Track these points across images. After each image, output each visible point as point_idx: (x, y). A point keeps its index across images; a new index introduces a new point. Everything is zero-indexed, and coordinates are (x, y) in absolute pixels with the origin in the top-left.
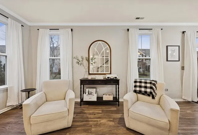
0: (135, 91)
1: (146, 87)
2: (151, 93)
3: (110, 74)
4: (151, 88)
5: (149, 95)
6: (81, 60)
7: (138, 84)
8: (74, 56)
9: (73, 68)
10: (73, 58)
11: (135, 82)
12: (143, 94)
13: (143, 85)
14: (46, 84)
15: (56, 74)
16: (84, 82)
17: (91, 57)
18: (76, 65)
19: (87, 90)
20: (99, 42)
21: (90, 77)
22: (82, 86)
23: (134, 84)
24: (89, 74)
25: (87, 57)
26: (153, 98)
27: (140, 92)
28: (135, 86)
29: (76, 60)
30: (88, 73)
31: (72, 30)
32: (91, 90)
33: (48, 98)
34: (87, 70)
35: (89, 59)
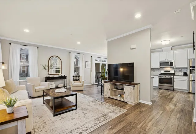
0: (73, 80)
1: (77, 78)
3: (61, 74)
4: (78, 78)
5: (78, 81)
7: (74, 77)
11: (73, 76)
16: (48, 78)
20: (55, 57)
23: (73, 77)
24: (49, 74)
26: (79, 81)
27: (75, 80)
28: (73, 78)
31: (38, 47)
34: (48, 72)
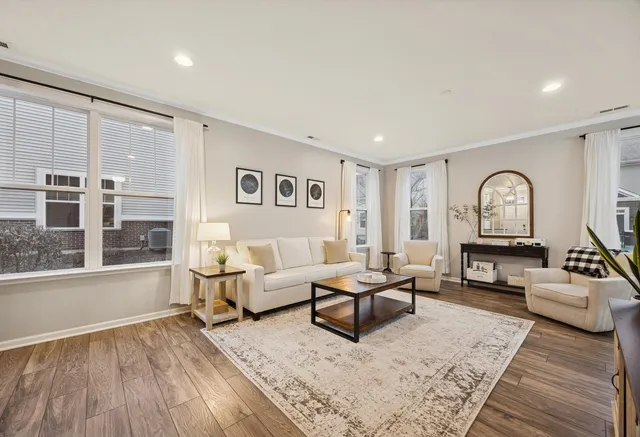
0: (566, 268)
1: (589, 261)
2: (597, 270)
3: (532, 236)
4: (600, 262)
5: (592, 275)
6: (463, 211)
7: (574, 255)
8: (450, 206)
9: (448, 224)
10: (449, 208)
11: (571, 251)
12: (581, 273)
13: (585, 256)
14: (406, 244)
15: (420, 231)
16: (467, 248)
17: (484, 203)
18: (454, 221)
19: (475, 264)
21: (480, 241)
22: (465, 254)
23: (566, 256)
24: (480, 236)
25: (476, 204)
27: (575, 269)
28: (568, 259)
29: (455, 213)
30: (477, 233)
31: (446, 161)
32: (482, 264)
33: (412, 259)
34: (477, 229)
35: (480, 208)
